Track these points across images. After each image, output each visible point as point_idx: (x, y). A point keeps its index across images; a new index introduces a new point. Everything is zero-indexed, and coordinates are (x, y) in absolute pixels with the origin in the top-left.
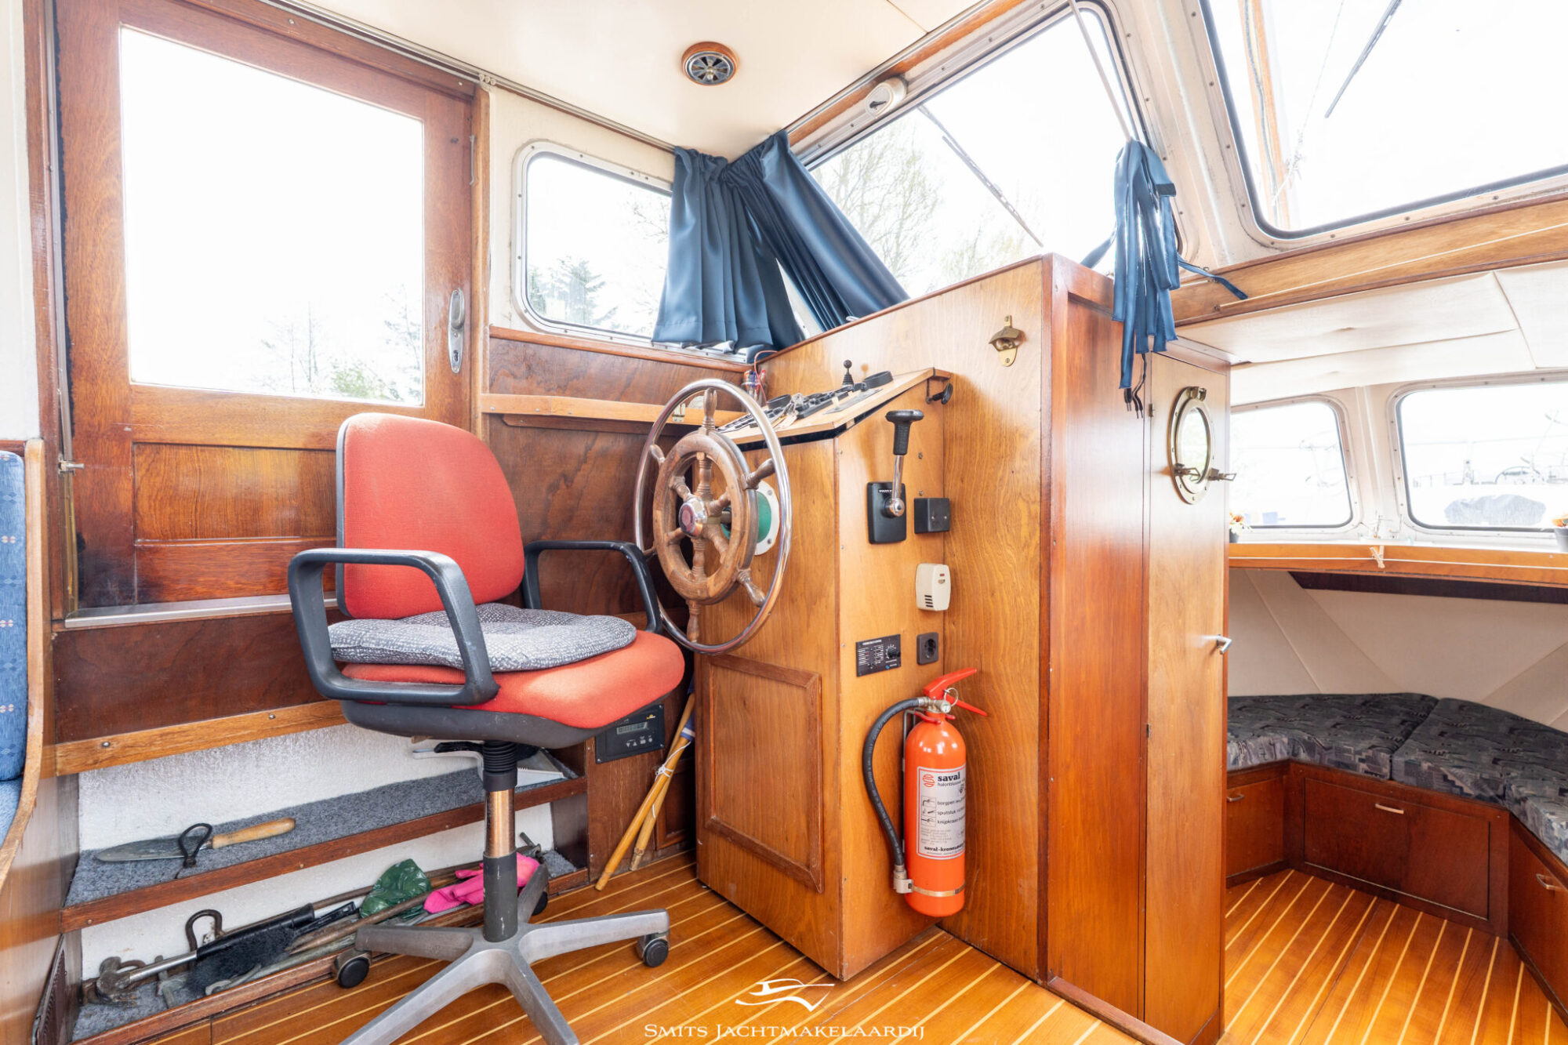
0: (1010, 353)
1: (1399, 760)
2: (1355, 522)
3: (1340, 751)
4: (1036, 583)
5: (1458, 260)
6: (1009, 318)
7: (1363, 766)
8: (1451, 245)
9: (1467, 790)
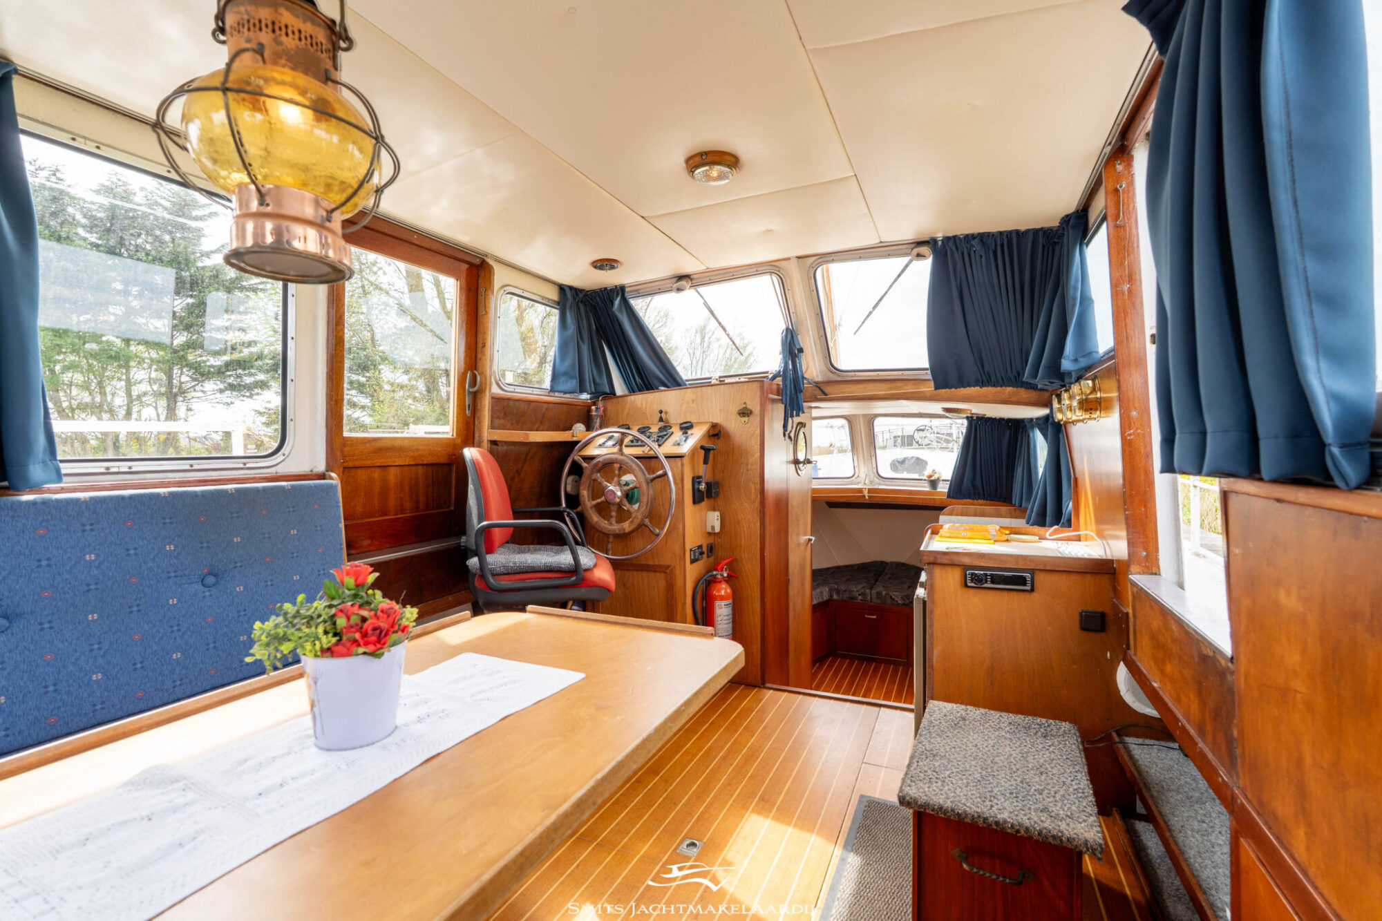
0: (746, 419)
1: (874, 592)
2: (856, 476)
3: (851, 591)
4: (758, 518)
5: (893, 394)
6: (745, 403)
7: (860, 597)
8: (891, 389)
9: (899, 602)
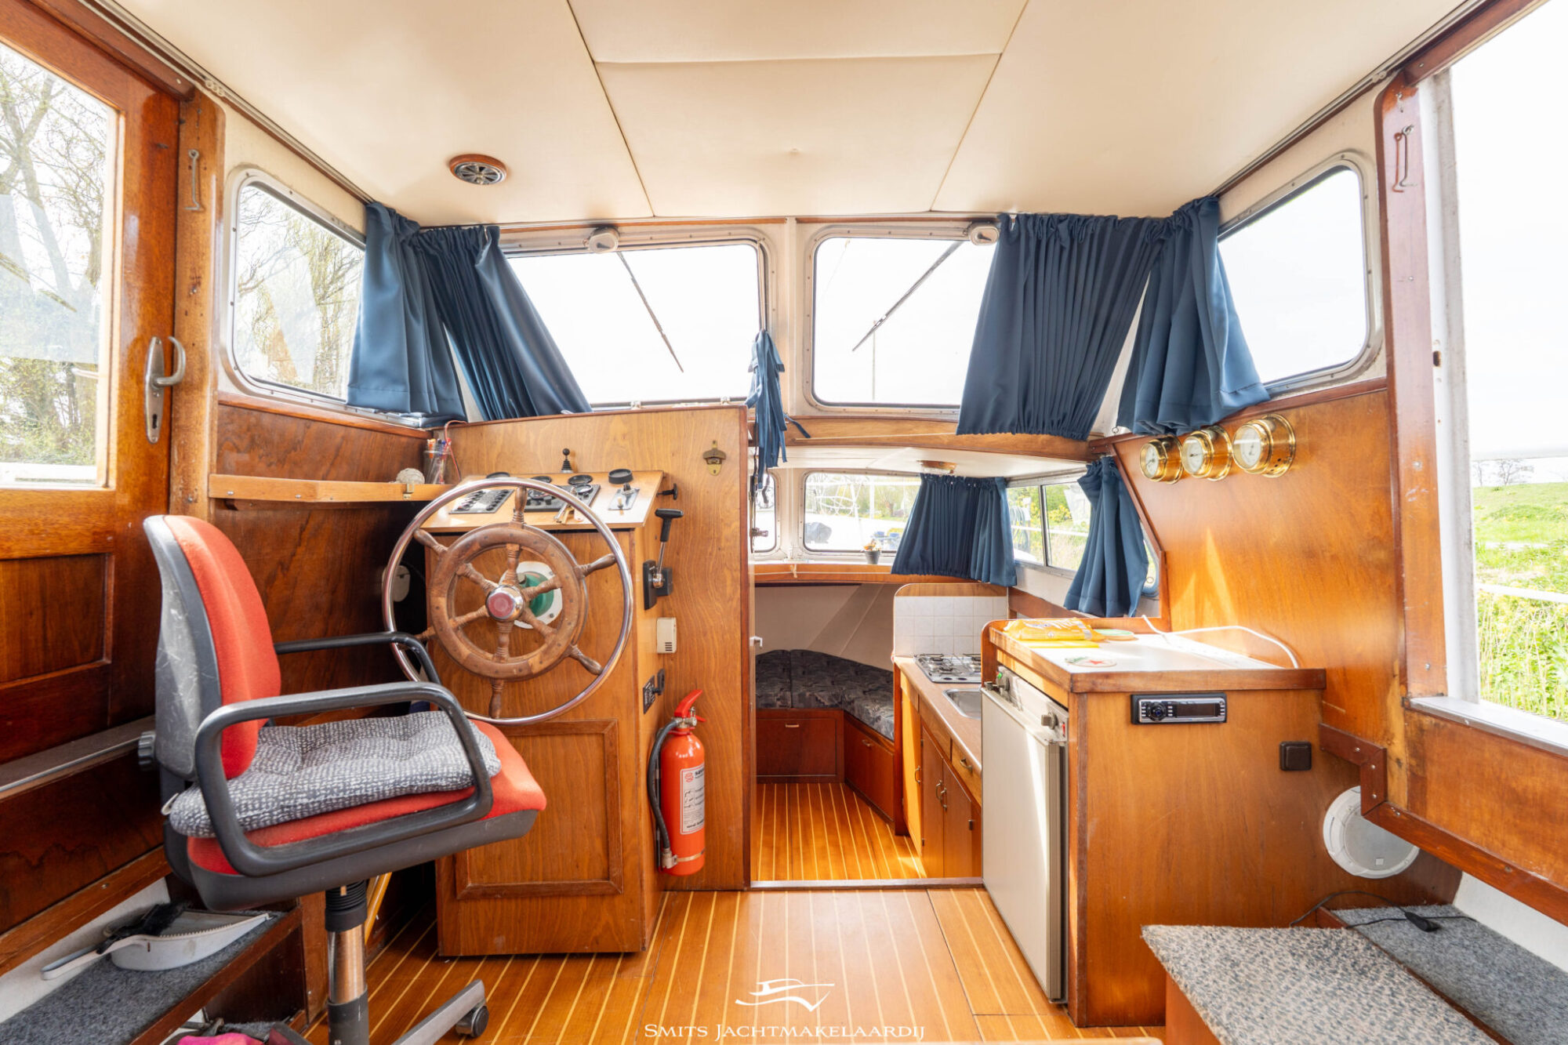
0: (717, 467)
1: (795, 694)
2: (777, 548)
3: (767, 696)
5: (899, 439)
6: (714, 442)
7: (779, 703)
8: (896, 432)
9: (826, 704)
